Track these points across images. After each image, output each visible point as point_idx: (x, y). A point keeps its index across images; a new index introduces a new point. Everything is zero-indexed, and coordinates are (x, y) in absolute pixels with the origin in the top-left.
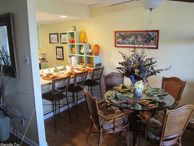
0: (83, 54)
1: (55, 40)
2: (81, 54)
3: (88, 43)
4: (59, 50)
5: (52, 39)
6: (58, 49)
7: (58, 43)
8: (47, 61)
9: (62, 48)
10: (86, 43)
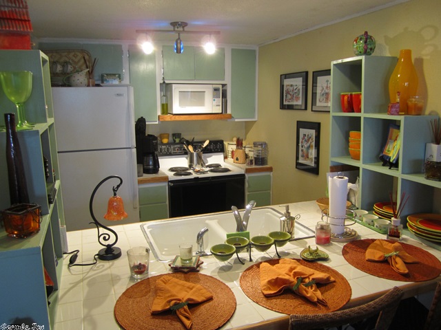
0: (395, 165)
1: (297, 98)
2: (385, 161)
3: (427, 112)
4: (305, 135)
5: (288, 92)
6: (302, 131)
7: (306, 109)
8: (270, 169)
9: (317, 127)
10: (419, 110)
